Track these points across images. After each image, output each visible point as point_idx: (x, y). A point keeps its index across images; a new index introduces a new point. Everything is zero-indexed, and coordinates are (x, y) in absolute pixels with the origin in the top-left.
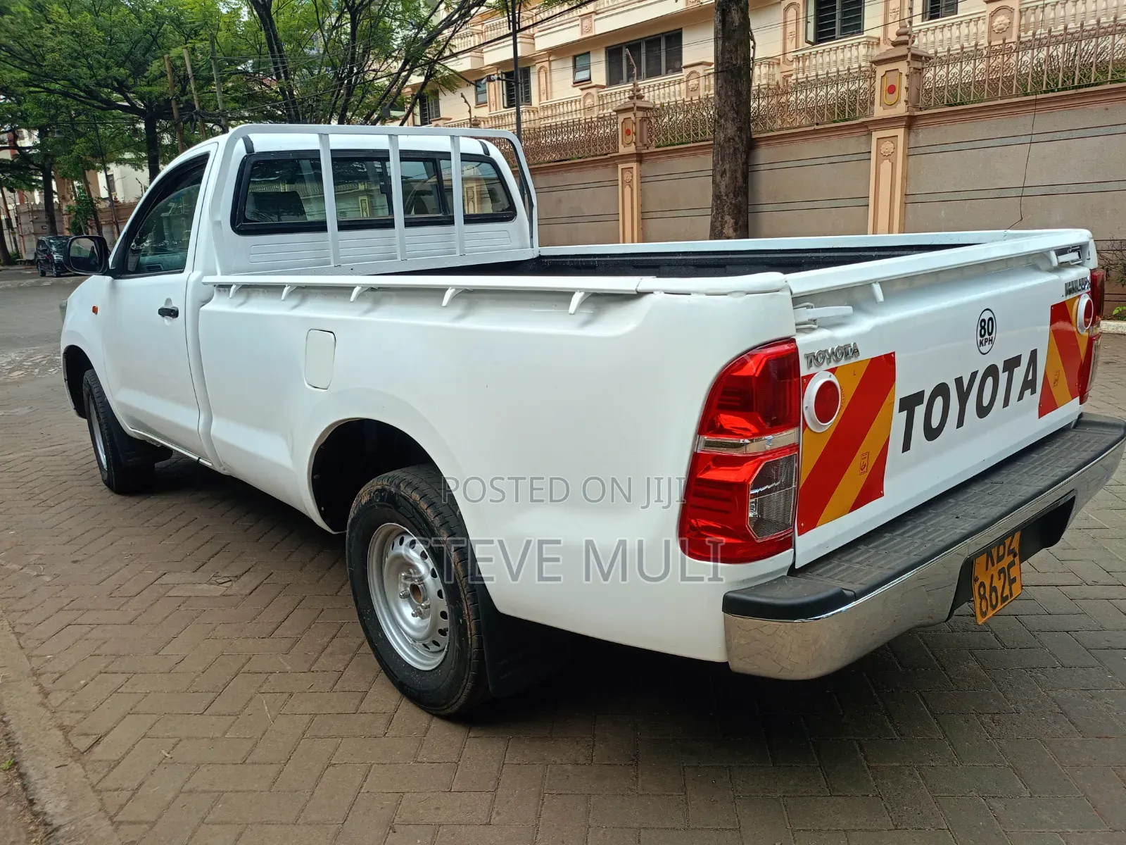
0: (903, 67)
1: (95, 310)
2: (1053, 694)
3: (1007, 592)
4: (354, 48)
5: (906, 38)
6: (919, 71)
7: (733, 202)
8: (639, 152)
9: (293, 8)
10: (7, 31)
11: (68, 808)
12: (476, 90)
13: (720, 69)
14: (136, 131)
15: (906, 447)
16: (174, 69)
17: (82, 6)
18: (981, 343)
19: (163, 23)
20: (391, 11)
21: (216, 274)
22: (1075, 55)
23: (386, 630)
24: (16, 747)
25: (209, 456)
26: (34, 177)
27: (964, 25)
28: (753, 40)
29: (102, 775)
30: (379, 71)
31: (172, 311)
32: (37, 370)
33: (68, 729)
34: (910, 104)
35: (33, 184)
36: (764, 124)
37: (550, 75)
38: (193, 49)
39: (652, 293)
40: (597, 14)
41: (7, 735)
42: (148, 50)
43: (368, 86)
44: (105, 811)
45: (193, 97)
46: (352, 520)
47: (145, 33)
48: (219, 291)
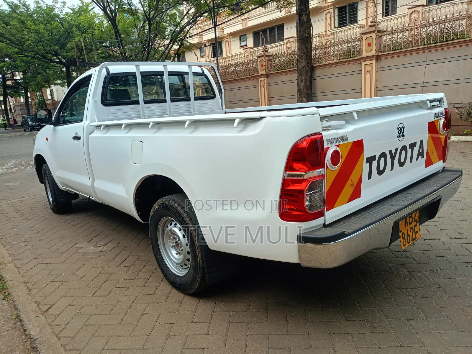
0: (374, 35)
1: (47, 139)
2: (436, 280)
3: (414, 237)
4: (150, 35)
5: (374, 24)
6: (380, 37)
7: (306, 92)
8: (267, 73)
9: (125, 20)
10: (9, 32)
11: (40, 332)
12: (200, 51)
13: (299, 39)
14: (62, 71)
15: (370, 177)
16: (77, 46)
17: (39, 22)
18: (399, 137)
19: (73, 27)
20: (165, 20)
21: (95, 122)
22: (444, 28)
23: (166, 261)
24: (18, 310)
25: (94, 196)
26: (21, 91)
27: (399, 18)
28: (312, 26)
29: (53, 320)
30: (160, 44)
31: (78, 137)
32: (23, 168)
33: (39, 303)
34: (377, 51)
35: (21, 94)
36: (318, 60)
37: (230, 43)
38: (85, 38)
39: (266, 117)
40: (249, 19)
41: (14, 306)
42: (66, 38)
43: (156, 51)
44: (54, 333)
45: (85, 57)
46: (151, 217)
47: (65, 32)
48: (97, 128)
